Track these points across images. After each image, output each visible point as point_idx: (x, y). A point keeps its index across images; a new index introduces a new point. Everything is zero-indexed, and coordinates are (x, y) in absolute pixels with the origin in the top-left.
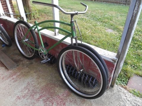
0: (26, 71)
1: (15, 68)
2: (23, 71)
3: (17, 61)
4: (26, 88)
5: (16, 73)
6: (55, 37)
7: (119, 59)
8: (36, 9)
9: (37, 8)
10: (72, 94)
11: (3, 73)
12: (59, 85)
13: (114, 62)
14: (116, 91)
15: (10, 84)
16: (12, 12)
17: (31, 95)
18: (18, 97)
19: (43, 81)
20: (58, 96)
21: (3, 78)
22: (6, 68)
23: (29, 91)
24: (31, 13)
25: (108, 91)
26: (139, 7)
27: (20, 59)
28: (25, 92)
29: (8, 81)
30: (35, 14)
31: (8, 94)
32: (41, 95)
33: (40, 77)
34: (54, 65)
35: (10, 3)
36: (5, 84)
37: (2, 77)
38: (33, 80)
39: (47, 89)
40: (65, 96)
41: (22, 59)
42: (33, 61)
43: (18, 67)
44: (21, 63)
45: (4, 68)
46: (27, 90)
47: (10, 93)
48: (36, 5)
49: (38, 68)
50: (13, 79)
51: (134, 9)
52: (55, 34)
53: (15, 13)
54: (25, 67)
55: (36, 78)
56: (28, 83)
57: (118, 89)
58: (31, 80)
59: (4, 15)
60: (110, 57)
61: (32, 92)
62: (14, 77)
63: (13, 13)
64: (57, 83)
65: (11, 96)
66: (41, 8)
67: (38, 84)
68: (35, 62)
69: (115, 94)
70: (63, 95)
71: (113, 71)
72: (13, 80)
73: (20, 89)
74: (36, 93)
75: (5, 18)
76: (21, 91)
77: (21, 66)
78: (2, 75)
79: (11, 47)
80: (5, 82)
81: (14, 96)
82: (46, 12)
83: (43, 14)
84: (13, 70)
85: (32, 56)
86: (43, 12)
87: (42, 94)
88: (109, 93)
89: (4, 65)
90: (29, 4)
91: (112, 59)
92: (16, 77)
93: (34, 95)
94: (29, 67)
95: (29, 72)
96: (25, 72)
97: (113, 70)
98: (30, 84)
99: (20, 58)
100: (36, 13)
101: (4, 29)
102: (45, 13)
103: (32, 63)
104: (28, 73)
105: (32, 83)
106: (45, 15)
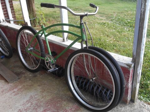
0: (29, 84)
1: (16, 80)
2: (25, 84)
3: (18, 74)
4: (28, 101)
5: (17, 86)
6: (64, 43)
7: (135, 64)
8: (42, 14)
9: (43, 12)
10: (82, 109)
11: (3, 86)
12: (67, 99)
13: (128, 67)
14: (137, 107)
15: (10, 97)
16: (13, 17)
17: (34, 109)
18: (19, 110)
19: (48, 95)
20: (66, 110)
21: (2, 92)
22: (6, 81)
23: (32, 104)
24: (35, 18)
25: (127, 107)
26: (145, 5)
27: (22, 72)
28: (27, 106)
29: (8, 94)
30: (40, 19)
31: (8, 107)
32: (45, 108)
33: (45, 90)
34: (62, 78)
35: (11, 7)
36: (4, 97)
37: (1, 90)
38: (36, 93)
39: (52, 103)
40: (74, 110)
41: (24, 71)
42: (37, 74)
43: (19, 80)
44: (23, 76)
45: (3, 81)
46: (30, 104)
47: (10, 106)
48: (42, 9)
49: (43, 81)
50: (14, 92)
51: (141, 7)
52: (64, 39)
53: (15, 19)
54: (28, 80)
55: (41, 92)
56: (31, 96)
57: (140, 105)
58: (34, 93)
59: (4, 21)
60: (125, 62)
61: (35, 105)
62: (15, 90)
63: (14, 19)
64: (64, 97)
65: (12, 109)
66: (48, 12)
67: (43, 97)
68: (40, 75)
69: (136, 109)
70: (72, 109)
71: (129, 79)
72: (14, 94)
73: (22, 102)
74: (39, 107)
75: (6, 24)
76: (23, 105)
77: (23, 79)
78: (1, 88)
79: (11, 59)
80: (5, 95)
81: (15, 109)
82: (55, 16)
83: (51, 19)
84: (14, 83)
85: (36, 68)
86: (51, 16)
87: (47, 108)
88: (127, 109)
89: (4, 78)
90: (33, 7)
91: (126, 64)
92: (18, 90)
93: (38, 108)
94: (32, 80)
95: (32, 85)
96: (27, 85)
97: (129, 77)
98: (34, 98)
99: (22, 70)
100: (42, 19)
101: (5, 36)
102: (54, 18)
103: (35, 76)
104: (30, 86)
105: (36, 96)
106: (54, 20)
